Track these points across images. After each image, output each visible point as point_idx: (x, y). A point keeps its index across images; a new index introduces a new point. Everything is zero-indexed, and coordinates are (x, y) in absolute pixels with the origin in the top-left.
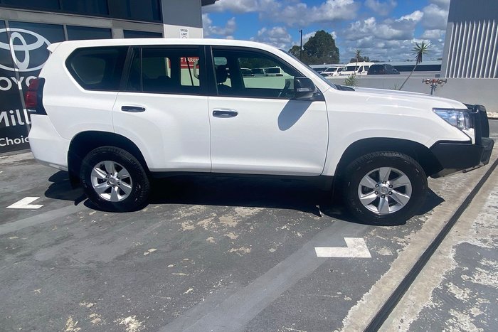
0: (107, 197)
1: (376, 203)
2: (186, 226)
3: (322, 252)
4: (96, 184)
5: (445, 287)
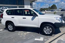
0: (10, 29)
1: (47, 32)
2: (19, 34)
3: (36, 39)
4: (9, 28)
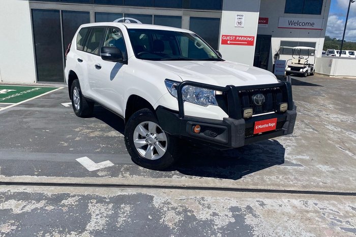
0: (76, 106)
3: (83, 159)
5: (74, 196)
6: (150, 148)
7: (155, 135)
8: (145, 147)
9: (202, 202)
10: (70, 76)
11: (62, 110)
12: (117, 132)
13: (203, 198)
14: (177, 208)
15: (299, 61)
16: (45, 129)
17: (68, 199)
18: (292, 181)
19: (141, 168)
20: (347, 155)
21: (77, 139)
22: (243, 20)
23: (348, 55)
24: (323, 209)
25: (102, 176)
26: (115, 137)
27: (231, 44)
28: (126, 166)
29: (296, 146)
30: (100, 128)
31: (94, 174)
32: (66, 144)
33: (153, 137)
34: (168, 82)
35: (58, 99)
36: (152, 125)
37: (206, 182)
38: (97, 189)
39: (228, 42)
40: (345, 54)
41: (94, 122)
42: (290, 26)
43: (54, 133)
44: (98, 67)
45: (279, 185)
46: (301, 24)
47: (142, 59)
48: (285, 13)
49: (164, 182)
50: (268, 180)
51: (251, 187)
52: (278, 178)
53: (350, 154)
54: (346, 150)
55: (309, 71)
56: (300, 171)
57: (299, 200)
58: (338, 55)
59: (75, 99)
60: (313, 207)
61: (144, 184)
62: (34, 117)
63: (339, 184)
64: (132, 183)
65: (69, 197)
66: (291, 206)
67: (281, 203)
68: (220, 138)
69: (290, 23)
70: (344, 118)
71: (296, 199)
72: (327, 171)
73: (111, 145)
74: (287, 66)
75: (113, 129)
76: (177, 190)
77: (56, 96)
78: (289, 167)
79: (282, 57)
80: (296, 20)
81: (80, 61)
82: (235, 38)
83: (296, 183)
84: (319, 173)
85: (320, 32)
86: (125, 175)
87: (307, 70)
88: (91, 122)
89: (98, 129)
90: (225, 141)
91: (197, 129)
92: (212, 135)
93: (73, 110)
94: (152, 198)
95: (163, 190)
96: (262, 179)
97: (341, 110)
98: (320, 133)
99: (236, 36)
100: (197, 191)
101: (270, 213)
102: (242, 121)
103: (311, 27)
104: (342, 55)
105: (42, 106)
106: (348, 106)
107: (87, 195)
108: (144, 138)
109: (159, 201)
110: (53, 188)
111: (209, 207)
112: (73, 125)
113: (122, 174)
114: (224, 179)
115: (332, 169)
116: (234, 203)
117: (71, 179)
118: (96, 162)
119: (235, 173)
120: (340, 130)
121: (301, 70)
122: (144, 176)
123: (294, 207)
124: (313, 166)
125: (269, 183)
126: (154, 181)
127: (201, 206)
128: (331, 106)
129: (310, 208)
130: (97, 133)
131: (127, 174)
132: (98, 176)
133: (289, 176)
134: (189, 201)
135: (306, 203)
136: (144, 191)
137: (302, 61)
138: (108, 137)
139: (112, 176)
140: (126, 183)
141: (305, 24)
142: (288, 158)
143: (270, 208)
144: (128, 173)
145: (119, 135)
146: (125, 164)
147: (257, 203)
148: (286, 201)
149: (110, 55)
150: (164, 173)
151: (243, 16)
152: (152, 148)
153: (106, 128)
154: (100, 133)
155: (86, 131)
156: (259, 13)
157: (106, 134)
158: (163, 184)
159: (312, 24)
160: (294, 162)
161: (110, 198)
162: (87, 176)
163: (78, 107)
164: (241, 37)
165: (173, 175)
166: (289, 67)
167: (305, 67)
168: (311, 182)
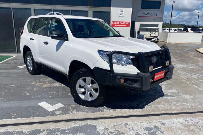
0: (29, 68)
3: (42, 103)
5: (44, 131)
6: (87, 93)
7: (90, 85)
8: (84, 93)
9: (127, 126)
10: (24, 49)
11: (19, 71)
12: (59, 83)
13: (127, 123)
14: (113, 132)
15: (151, 35)
16: (11, 84)
17: (40, 133)
18: (173, 106)
19: (82, 107)
20: (195, 88)
21: (35, 89)
22: (123, 13)
23: (173, 31)
24: (197, 123)
25: (59, 114)
26: (59, 87)
27: (117, 26)
28: (72, 106)
29: (166, 85)
30: (48, 81)
31: (53, 113)
32: (28, 94)
33: (89, 86)
34: (101, 52)
35: (14, 64)
36: (89, 79)
37: (125, 112)
38: (58, 124)
39: (116, 25)
40: (172, 30)
41: (43, 77)
42: (145, 16)
43: (18, 87)
44: (46, 43)
45: (167, 110)
46: (150, 14)
47: (78, 37)
48: (141, 8)
49: (100, 115)
50: (160, 107)
51: (152, 113)
52: (165, 105)
53: (197, 87)
54: (193, 85)
55: (156, 40)
56: (175, 100)
57: (182, 119)
58: (168, 31)
59: (28, 63)
60: (192, 123)
61: (88, 117)
62: (2, 77)
63: (199, 106)
64: (80, 118)
65: (41, 132)
66: (179, 123)
67: (173, 122)
68: (135, 85)
69: (144, 14)
70: (184, 66)
71: (180, 118)
72: (190, 99)
73: (58, 92)
74: (144, 38)
75: (56, 81)
76: (109, 119)
77: (13, 62)
78: (168, 98)
79: (142, 33)
80: (147, 12)
81: (32, 39)
82: (119, 23)
83: (176, 108)
84: (185, 100)
85: (160, 19)
86: (73, 112)
87: (155, 40)
88: (41, 78)
89: (46, 82)
90: (139, 87)
91: (122, 81)
92: (131, 84)
93: (27, 70)
94: (95, 126)
95: (101, 120)
96: (156, 107)
97: (180, 61)
98: (176, 76)
99: (120, 22)
100: (122, 119)
101: (170, 129)
102: (149, 74)
103: (155, 16)
104: (171, 31)
105: (5, 69)
106: (183, 59)
107: (53, 129)
108: (83, 87)
109: (101, 128)
110: (27, 126)
111: (133, 130)
112: (29, 80)
113: (71, 112)
114: (135, 109)
115: (191, 97)
116: (146, 125)
117: (38, 119)
118: (52, 105)
119: (140, 105)
120: (185, 73)
121: (152, 40)
122: (86, 112)
123: (181, 123)
124: (180, 96)
125: (161, 109)
126: (93, 115)
127: (127, 129)
128: (174, 59)
129: (190, 123)
130: (47, 85)
131: (75, 112)
132: (56, 115)
133: (170, 103)
134: (119, 126)
135: (187, 120)
136: (89, 122)
137: (153, 35)
138: (54, 87)
139: (65, 114)
140: (76, 118)
141: (153, 14)
142: (165, 92)
143: (168, 126)
144: (75, 110)
145: (61, 85)
146: (71, 104)
147: (160, 123)
148: (175, 120)
149: (57, 36)
150: (97, 108)
151: (123, 10)
152: (89, 93)
153: (51, 81)
154: (49, 85)
155: (39, 84)
156: (132, 8)
157: (53, 85)
158: (100, 116)
159: (156, 15)
160: (169, 94)
161: (69, 130)
162: (49, 115)
163: (31, 68)
164: (123, 22)
165: (104, 109)
166: (145, 38)
167: (154, 38)
168: (184, 106)
